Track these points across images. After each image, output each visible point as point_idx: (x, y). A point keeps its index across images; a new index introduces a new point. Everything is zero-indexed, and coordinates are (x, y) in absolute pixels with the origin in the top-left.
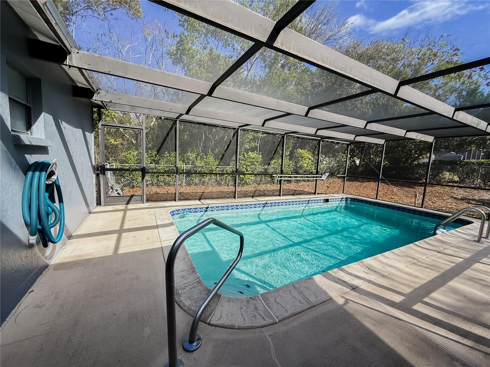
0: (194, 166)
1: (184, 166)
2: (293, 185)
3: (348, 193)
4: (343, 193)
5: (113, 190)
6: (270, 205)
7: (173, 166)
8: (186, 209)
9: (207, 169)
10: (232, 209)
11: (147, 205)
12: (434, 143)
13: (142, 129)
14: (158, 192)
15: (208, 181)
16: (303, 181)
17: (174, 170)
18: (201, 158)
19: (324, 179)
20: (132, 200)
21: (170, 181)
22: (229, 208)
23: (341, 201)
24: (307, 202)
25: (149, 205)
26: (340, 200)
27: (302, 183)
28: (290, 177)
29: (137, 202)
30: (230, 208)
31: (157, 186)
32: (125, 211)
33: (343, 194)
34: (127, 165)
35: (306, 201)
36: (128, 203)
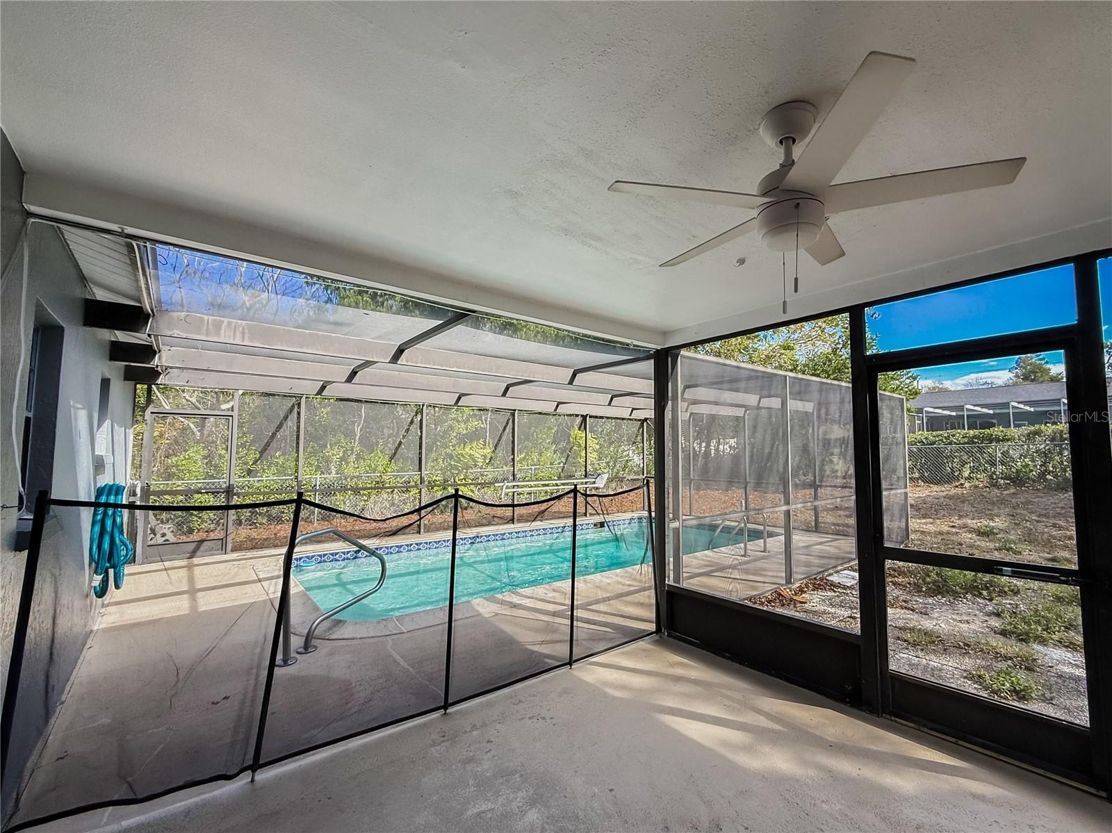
0: (341, 477)
1: (317, 478)
5: (155, 535)
6: (486, 539)
7: (292, 480)
8: (314, 556)
9: (370, 482)
10: (408, 551)
11: (235, 555)
12: (815, 413)
13: (232, 416)
14: (252, 537)
15: (373, 506)
17: (292, 487)
18: (357, 459)
19: (602, 486)
20: (202, 548)
21: (283, 512)
22: (402, 549)
23: (629, 523)
24: (559, 530)
25: (238, 556)
26: (628, 521)
29: (211, 552)
30: (404, 549)
31: (250, 525)
32: (190, 567)
34: (180, 483)
35: (559, 527)
36: (193, 555)
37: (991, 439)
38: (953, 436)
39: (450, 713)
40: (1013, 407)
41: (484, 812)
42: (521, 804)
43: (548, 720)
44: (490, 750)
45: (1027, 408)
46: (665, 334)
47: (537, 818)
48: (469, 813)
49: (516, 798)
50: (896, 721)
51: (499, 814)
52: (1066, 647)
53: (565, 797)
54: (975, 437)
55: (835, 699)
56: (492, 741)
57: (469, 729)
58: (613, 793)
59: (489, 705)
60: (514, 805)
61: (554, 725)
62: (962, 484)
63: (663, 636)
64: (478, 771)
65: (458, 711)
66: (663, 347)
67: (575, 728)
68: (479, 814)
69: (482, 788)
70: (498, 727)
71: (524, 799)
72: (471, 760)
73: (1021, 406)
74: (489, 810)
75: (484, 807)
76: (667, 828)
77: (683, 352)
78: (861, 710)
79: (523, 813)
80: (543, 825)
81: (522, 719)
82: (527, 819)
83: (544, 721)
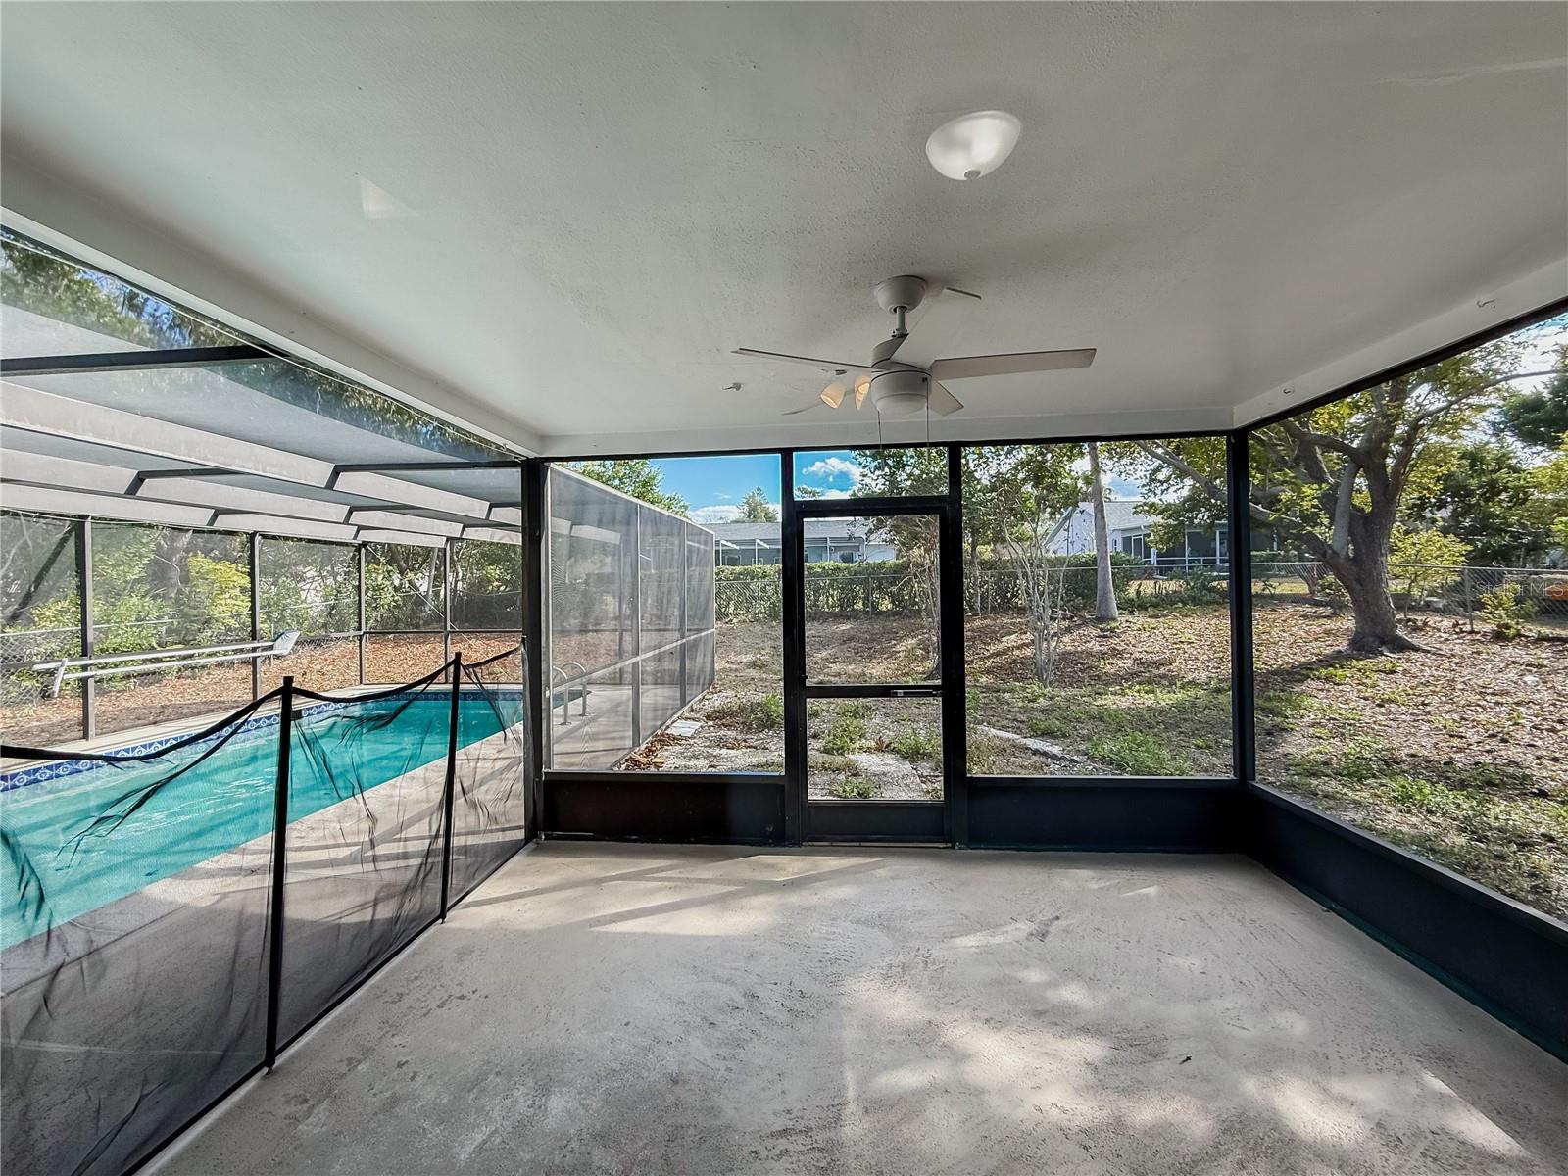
2: (174, 686)
3: (383, 681)
4: (361, 683)
16: (220, 665)
19: (285, 652)
27: (218, 673)
28: (158, 660)
33: (362, 686)
37: (753, 576)
38: (723, 572)
39: (279, 1068)
40: (723, 545)
41: (485, 1142)
42: (530, 1102)
43: (471, 995)
44: (415, 1074)
45: (734, 546)
46: (543, 438)
47: (568, 1102)
48: (463, 1157)
49: (517, 1101)
50: (814, 845)
51: (510, 1129)
52: (865, 751)
53: (579, 1061)
54: (740, 574)
55: (760, 844)
56: (406, 1062)
57: (344, 1069)
58: (632, 1025)
59: (343, 1024)
60: (522, 1107)
61: (486, 997)
62: (731, 621)
63: (540, 841)
64: (423, 1106)
65: (292, 1057)
66: (538, 456)
67: (519, 986)
68: (481, 1148)
69: (453, 1121)
70: (396, 1040)
71: (527, 1094)
72: (395, 1100)
73: (729, 544)
74: (491, 1135)
75: (479, 1138)
76: (712, 1024)
77: (552, 465)
78: (784, 846)
79: (543, 1109)
80: (581, 1104)
81: (429, 1012)
82: (554, 1112)
83: (465, 1000)
